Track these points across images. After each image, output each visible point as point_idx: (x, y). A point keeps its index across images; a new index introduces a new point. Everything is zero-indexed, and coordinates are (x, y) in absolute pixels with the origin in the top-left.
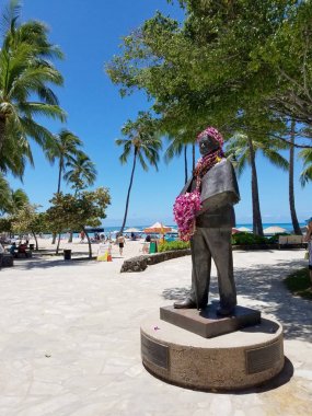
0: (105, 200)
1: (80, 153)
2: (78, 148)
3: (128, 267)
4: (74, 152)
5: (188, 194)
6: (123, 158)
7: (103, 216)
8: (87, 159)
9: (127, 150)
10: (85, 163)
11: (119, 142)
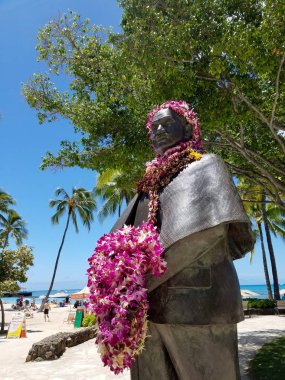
0: (27, 261)
1: (11, 212)
2: (10, 207)
3: (38, 353)
4: (5, 211)
5: (127, 229)
6: (55, 219)
7: (23, 280)
8: (19, 218)
9: (61, 210)
10: (16, 223)
11: (53, 203)
